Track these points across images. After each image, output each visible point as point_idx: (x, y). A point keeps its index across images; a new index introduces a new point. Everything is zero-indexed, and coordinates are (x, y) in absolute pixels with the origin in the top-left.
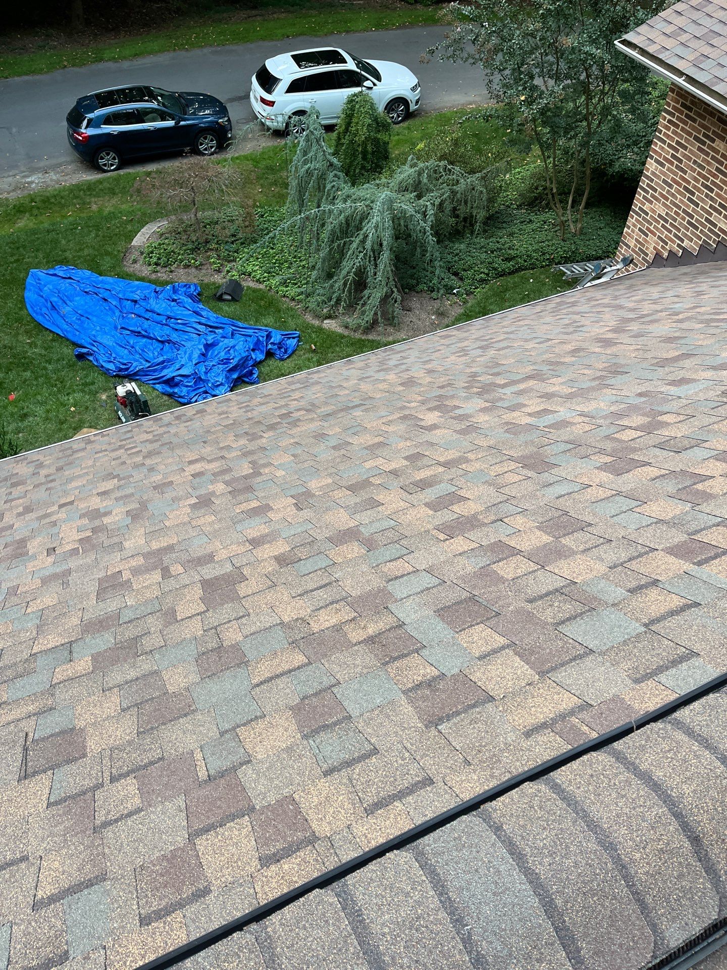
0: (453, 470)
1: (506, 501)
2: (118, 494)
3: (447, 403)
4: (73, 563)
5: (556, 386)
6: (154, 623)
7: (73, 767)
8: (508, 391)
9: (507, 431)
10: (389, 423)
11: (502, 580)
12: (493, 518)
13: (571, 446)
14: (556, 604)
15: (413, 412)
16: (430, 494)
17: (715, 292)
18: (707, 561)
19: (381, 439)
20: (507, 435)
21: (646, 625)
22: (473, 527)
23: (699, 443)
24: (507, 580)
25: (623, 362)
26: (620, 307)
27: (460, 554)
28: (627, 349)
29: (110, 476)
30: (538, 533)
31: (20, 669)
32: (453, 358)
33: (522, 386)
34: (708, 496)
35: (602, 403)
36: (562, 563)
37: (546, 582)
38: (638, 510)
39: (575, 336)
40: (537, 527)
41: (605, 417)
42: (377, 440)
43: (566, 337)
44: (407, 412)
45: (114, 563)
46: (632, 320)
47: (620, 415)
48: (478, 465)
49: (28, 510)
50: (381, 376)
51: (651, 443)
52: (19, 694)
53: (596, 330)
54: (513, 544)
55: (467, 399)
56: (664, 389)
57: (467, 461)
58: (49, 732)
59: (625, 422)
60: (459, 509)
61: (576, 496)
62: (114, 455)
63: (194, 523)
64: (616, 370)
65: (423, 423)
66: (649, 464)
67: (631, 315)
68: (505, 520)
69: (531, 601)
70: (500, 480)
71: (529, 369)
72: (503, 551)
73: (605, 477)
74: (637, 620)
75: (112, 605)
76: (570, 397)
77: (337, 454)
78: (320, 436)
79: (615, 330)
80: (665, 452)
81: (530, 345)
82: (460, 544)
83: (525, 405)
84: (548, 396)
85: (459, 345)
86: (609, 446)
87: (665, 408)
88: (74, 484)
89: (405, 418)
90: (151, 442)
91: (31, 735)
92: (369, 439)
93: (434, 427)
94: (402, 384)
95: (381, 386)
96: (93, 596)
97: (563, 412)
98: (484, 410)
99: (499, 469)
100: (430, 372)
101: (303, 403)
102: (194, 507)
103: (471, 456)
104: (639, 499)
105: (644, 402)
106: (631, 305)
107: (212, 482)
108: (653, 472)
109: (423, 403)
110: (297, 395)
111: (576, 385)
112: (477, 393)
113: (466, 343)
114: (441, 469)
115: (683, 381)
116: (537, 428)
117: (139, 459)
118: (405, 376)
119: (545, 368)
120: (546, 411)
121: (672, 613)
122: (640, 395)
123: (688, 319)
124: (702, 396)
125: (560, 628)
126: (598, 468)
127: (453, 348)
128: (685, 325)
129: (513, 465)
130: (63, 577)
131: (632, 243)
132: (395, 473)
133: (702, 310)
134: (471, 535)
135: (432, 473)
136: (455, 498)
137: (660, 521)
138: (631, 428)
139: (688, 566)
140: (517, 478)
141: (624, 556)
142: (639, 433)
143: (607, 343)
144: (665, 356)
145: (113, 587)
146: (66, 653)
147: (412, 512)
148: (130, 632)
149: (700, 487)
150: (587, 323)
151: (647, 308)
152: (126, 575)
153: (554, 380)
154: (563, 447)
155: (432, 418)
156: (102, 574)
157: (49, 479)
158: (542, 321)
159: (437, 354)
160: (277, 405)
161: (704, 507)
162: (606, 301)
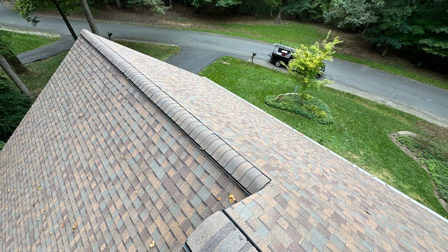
2: (334, 174)
4: (313, 176)
6: (317, 206)
7: (282, 208)
19: (428, 249)
29: (336, 169)
31: (289, 182)
42: (426, 247)
45: (321, 185)
49: (314, 158)
52: (285, 186)
58: (284, 197)
62: (341, 166)
63: (345, 199)
75: (313, 192)
77: (405, 233)
78: (405, 223)
88: (327, 163)
90: (352, 172)
91: (281, 194)
92: (423, 244)
96: (311, 186)
101: (407, 209)
102: (348, 196)
107: (358, 196)
110: (407, 206)
117: (345, 173)
130: (309, 177)
145: (316, 189)
146: (298, 189)
148: (311, 201)
152: (321, 190)
156: (316, 185)
157: (323, 157)
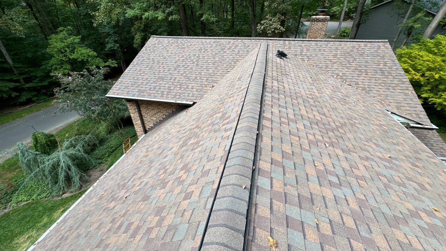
0: (126, 216)
1: (144, 215)
3: (115, 197)
5: (141, 174)
8: (129, 183)
9: (135, 194)
10: (100, 215)
11: (153, 239)
12: (143, 222)
13: (151, 188)
14: (169, 234)
15: (106, 207)
16: (123, 229)
17: (162, 133)
18: (191, 196)
19: (100, 222)
20: (135, 195)
21: (188, 223)
22: (139, 229)
23: (176, 169)
24: (155, 238)
25: (152, 159)
26: (145, 146)
27: (140, 241)
28: (151, 155)
30: (155, 218)
32: (110, 182)
33: (132, 179)
34: (184, 181)
35: (153, 172)
36: (165, 222)
37: (164, 230)
38: (173, 194)
39: (138, 159)
40: (154, 216)
41: (155, 175)
42: (98, 224)
43: (136, 160)
44: (104, 208)
46: (149, 148)
47: (158, 173)
48: (132, 210)
50: (91, 201)
51: (167, 175)
53: (142, 154)
54: (151, 226)
55: (120, 192)
56: (163, 160)
57: (128, 211)
59: (160, 174)
60: (133, 227)
61: (159, 201)
64: (151, 162)
65: (110, 208)
66: (169, 181)
67: (148, 146)
68: (146, 221)
69: (163, 239)
70: (140, 210)
71: (132, 174)
72: (149, 230)
73: (162, 191)
74: (186, 223)
76: (145, 175)
77: (87, 238)
78: (78, 236)
79: (147, 152)
80: (171, 176)
81: (129, 167)
82: (138, 237)
83: (135, 184)
84: (140, 178)
85: (111, 177)
86: (159, 182)
87: (166, 165)
89: (104, 210)
92: (96, 225)
93: (115, 207)
94: (99, 200)
95: (92, 205)
97: (145, 180)
98: (126, 192)
99: (138, 207)
100: (105, 191)
101: (67, 229)
103: (129, 208)
104: (171, 191)
105: (161, 166)
106: (147, 144)
108: (171, 182)
109: (108, 201)
110: (63, 227)
111: (145, 171)
112: (122, 188)
113: (112, 176)
114: (122, 218)
115: (166, 156)
116: (141, 189)
118: (98, 197)
119: (135, 171)
120: (141, 183)
121: (191, 215)
122: (159, 165)
123: (160, 141)
124: (171, 158)
125: (172, 241)
126: (160, 190)
127: (109, 179)
128: (160, 143)
129: (141, 203)
131: (139, 131)
132: (109, 230)
133: (161, 138)
134: (140, 232)
135: (120, 221)
136: (130, 224)
137: (179, 194)
138: (162, 174)
139: (188, 201)
140: (143, 206)
141: (176, 209)
142: (164, 174)
143: (146, 156)
144: (160, 152)
147: (121, 239)
149: (181, 179)
150: (139, 153)
151: (151, 143)
153: (139, 173)
154: (150, 189)
155: (112, 205)
158: (129, 159)
159: (105, 184)
160: (56, 237)
161: (184, 184)
162: (141, 146)
